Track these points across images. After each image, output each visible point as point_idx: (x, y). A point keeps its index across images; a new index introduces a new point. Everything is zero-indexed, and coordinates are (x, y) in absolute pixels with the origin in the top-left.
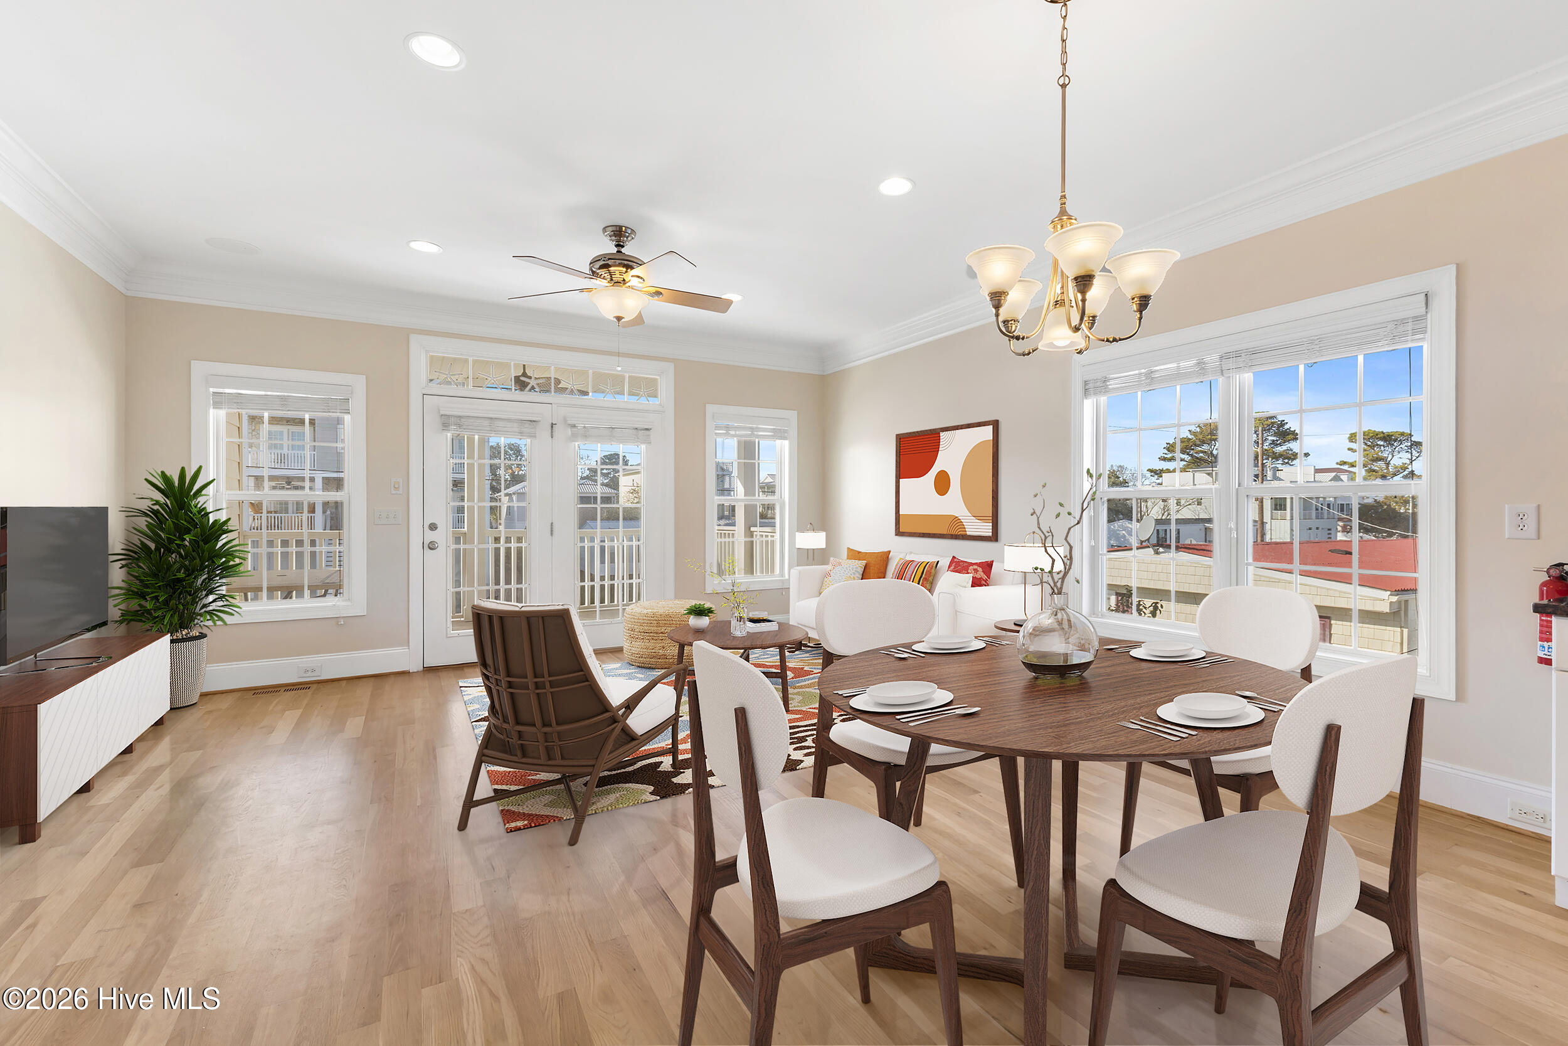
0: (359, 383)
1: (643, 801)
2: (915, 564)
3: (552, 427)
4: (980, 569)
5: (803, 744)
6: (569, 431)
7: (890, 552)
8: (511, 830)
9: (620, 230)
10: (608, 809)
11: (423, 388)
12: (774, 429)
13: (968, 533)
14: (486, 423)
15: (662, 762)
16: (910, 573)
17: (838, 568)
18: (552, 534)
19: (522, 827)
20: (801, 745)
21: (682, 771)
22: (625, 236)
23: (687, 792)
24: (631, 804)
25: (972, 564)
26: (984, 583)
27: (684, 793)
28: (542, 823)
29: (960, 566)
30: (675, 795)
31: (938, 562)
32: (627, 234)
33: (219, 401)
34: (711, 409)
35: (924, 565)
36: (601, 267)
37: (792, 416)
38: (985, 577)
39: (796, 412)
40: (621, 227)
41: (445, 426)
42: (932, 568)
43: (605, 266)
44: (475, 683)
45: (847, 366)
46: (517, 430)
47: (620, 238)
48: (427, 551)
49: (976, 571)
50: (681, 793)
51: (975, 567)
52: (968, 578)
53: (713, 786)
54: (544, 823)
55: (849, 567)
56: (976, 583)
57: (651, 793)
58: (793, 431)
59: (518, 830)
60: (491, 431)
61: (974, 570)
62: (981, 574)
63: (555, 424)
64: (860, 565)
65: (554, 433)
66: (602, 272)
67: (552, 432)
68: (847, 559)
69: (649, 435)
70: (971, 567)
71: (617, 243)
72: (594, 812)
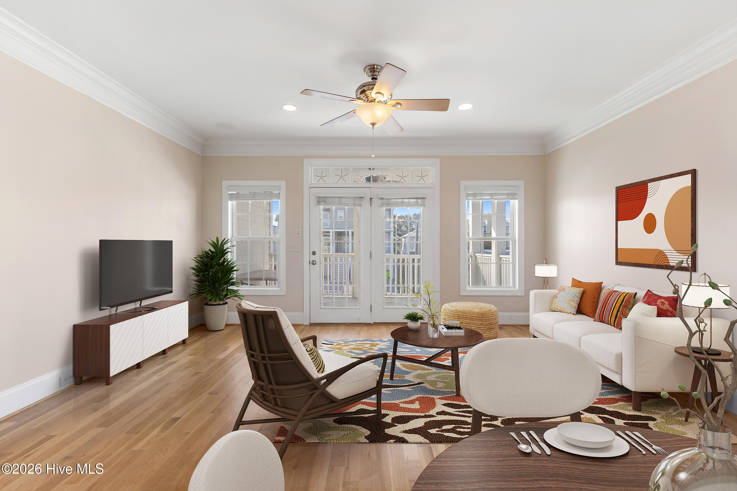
0: (283, 184)
1: (357, 441)
2: (617, 293)
3: (371, 200)
4: (666, 303)
5: (493, 423)
6: (380, 202)
7: (602, 283)
8: (276, 441)
9: (374, 68)
10: (334, 442)
11: (310, 185)
12: (507, 193)
13: (671, 264)
14: (338, 199)
15: (388, 415)
16: (612, 300)
17: (562, 293)
18: (371, 258)
19: (282, 441)
20: (491, 422)
21: (396, 424)
22: (377, 71)
23: (388, 442)
24: (349, 442)
25: (661, 297)
26: (670, 314)
27: (386, 442)
28: (293, 442)
29: (651, 298)
30: (379, 442)
31: (636, 293)
32: (378, 70)
33: (232, 197)
34: (463, 183)
35: (624, 295)
36: (361, 93)
37: (521, 184)
38: (671, 309)
39: (523, 181)
40: (374, 65)
41: (319, 202)
42: (631, 298)
43: (363, 92)
44: (330, 342)
45: (563, 145)
46: (352, 203)
47: (374, 73)
48: (312, 265)
49: (663, 303)
50: (384, 442)
51: (663, 300)
52: (653, 309)
53: (408, 442)
54: (295, 441)
55: (570, 292)
56: (661, 313)
57: (366, 437)
58: (521, 193)
59: (280, 443)
60: (340, 204)
61: (662, 302)
62: (667, 306)
63: (373, 198)
64: (579, 292)
65: (372, 203)
66: (362, 96)
67: (371, 203)
68: (572, 287)
69: (425, 201)
70: (659, 300)
71: (372, 77)
72: (325, 442)
